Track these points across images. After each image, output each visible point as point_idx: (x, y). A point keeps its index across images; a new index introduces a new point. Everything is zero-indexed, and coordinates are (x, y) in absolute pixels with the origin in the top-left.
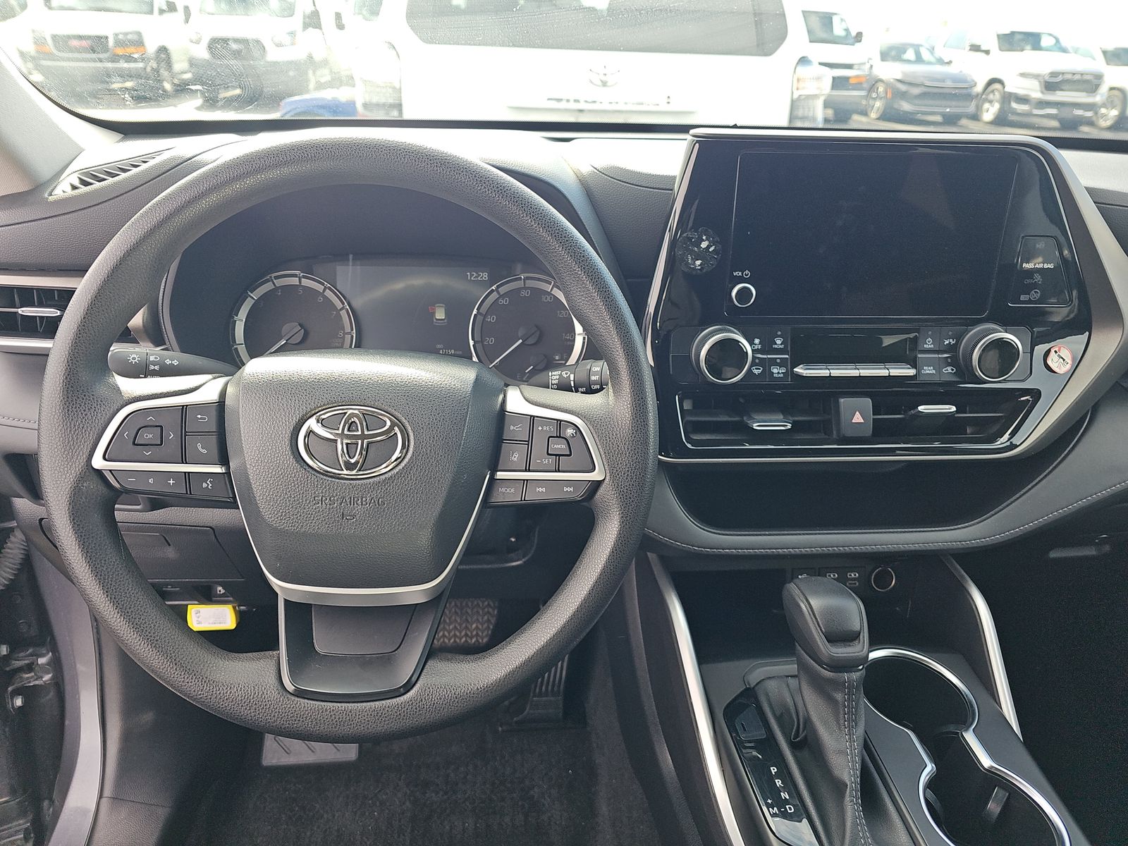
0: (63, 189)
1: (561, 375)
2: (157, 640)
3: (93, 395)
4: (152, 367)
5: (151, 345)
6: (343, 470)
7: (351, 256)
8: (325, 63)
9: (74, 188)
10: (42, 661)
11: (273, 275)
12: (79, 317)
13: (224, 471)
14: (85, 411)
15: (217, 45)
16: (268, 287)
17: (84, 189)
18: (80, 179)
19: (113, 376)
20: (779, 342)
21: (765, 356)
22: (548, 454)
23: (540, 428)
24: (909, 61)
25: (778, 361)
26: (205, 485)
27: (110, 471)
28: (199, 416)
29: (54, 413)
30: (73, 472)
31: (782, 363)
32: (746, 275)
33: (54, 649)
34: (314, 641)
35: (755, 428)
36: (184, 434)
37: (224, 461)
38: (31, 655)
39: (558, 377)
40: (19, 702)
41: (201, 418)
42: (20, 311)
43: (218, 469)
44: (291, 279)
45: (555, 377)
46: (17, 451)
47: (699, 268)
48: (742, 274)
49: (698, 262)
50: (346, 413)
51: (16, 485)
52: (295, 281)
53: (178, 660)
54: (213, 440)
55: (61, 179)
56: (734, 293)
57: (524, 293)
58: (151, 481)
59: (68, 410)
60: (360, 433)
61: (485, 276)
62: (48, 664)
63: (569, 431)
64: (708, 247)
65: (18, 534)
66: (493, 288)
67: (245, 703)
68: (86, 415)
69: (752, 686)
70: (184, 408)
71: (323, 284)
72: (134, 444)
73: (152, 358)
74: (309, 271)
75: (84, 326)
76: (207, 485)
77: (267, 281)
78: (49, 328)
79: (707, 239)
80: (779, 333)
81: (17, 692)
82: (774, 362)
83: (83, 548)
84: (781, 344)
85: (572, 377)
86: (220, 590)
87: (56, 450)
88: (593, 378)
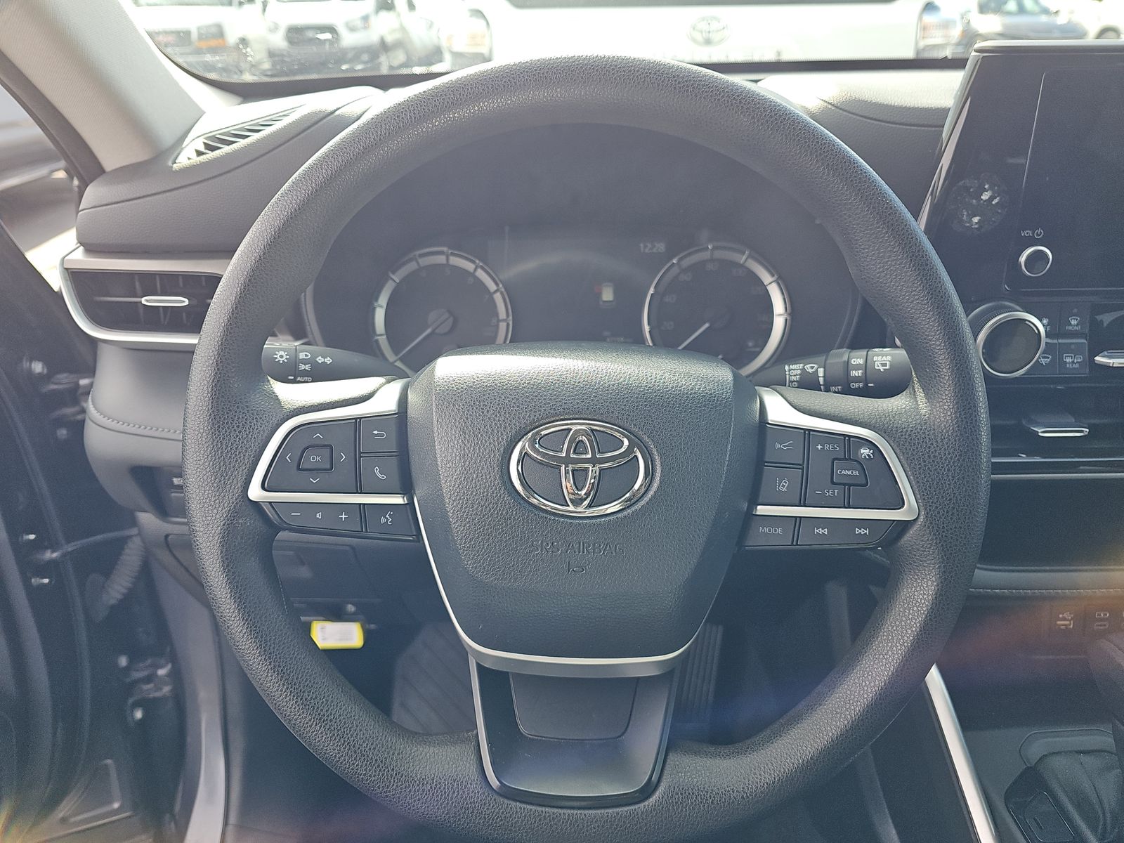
0: (186, 157)
1: (803, 369)
2: (331, 721)
3: (247, 407)
4: (302, 367)
5: (290, 338)
6: (568, 506)
7: (507, 229)
8: (399, 44)
9: (199, 153)
10: (161, 672)
11: (418, 253)
12: (230, 307)
13: (406, 502)
14: (238, 427)
15: (296, 34)
16: (412, 266)
17: (211, 155)
18: (205, 143)
19: (268, 381)
20: (1074, 322)
21: (1055, 341)
22: (833, 483)
23: (819, 447)
24: (1009, 13)
25: (1073, 347)
26: (383, 520)
27: (270, 503)
28: (376, 432)
29: (201, 431)
30: (226, 505)
31: (1076, 351)
32: (1038, 235)
33: (174, 659)
34: (518, 719)
35: (1040, 434)
36: (358, 456)
37: (407, 488)
38: (151, 666)
39: (799, 372)
40: (139, 714)
41: (377, 435)
42: (144, 301)
43: (398, 500)
44: (439, 257)
45: (795, 372)
46: (144, 463)
47: (976, 226)
48: (1033, 234)
49: (976, 220)
50: (571, 429)
51: (142, 500)
52: (441, 259)
53: (357, 746)
54: (393, 462)
55: (184, 146)
56: (1023, 259)
57: (710, 267)
58: (319, 516)
59: (219, 427)
60: (589, 456)
61: (661, 247)
62: (168, 675)
63: (862, 451)
64: (992, 198)
65: (137, 540)
66: (675, 261)
67: (441, 804)
68: (240, 432)
69: (1033, 764)
70: (357, 421)
71: (473, 262)
72: (299, 469)
73: (302, 356)
74: (458, 247)
75: (236, 318)
76: (386, 519)
77: (411, 260)
78: (191, 320)
79: (990, 188)
80: (1075, 311)
81: (137, 705)
82: (1067, 349)
83: (240, 602)
84: (1077, 325)
85: (821, 372)
86: (351, 608)
87: (205, 478)
88: (854, 373)
